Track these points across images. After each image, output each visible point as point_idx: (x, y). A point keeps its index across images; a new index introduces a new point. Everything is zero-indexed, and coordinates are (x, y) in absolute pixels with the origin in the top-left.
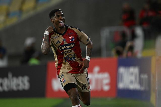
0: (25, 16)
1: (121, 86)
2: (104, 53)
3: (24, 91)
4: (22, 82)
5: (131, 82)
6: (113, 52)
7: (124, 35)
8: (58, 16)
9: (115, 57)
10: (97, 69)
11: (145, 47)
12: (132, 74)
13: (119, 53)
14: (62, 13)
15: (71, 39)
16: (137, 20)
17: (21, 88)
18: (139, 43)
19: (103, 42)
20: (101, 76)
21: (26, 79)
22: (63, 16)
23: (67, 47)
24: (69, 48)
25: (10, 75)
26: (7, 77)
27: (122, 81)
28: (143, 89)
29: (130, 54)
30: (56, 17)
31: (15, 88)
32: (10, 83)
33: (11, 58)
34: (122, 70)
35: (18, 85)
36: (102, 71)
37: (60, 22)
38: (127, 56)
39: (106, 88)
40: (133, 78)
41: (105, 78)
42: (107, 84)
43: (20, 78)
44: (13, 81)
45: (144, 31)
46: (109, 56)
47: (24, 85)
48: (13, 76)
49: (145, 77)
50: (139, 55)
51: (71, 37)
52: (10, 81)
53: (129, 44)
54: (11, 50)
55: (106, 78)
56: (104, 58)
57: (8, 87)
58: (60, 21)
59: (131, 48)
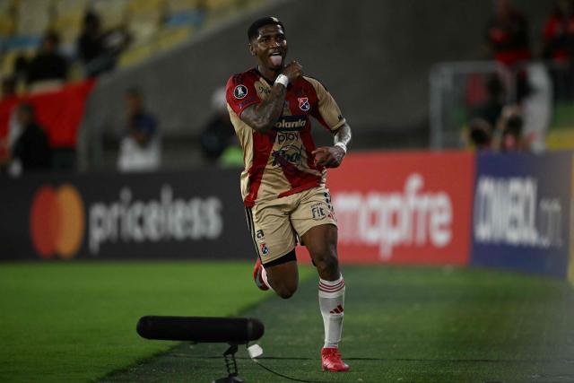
0: (212, 26)
1: (484, 232)
2: (438, 136)
3: (204, 241)
4: (202, 213)
5: (514, 223)
6: (464, 136)
7: (495, 85)
8: (267, 39)
9: (468, 149)
10: (415, 182)
11: (554, 123)
12: (516, 199)
13: (479, 138)
14: (281, 32)
15: (302, 104)
16: (537, 47)
17: (197, 231)
18: (537, 111)
19: (435, 106)
20: (426, 203)
21: (212, 207)
22: (280, 38)
23: (290, 125)
24: (294, 129)
25: (166, 195)
26: (158, 198)
27: (485, 217)
28: (545, 242)
29: (510, 141)
30: (261, 41)
31: (179, 232)
32: (166, 217)
33: (170, 144)
34: (487, 187)
35: (188, 224)
36: (429, 188)
37: (271, 55)
38: (503, 146)
39: (441, 238)
40: (518, 211)
41: (439, 209)
42: (442, 227)
43: (196, 205)
44: (174, 211)
45: (553, 75)
46: (452, 145)
47: (207, 223)
48: (177, 196)
49: (553, 207)
50: (538, 146)
51: (301, 100)
52: (166, 212)
53: (508, 112)
54: (170, 124)
55: (441, 210)
56: (437, 151)
57: (159, 228)
58: (271, 51)
59: (516, 125)
